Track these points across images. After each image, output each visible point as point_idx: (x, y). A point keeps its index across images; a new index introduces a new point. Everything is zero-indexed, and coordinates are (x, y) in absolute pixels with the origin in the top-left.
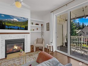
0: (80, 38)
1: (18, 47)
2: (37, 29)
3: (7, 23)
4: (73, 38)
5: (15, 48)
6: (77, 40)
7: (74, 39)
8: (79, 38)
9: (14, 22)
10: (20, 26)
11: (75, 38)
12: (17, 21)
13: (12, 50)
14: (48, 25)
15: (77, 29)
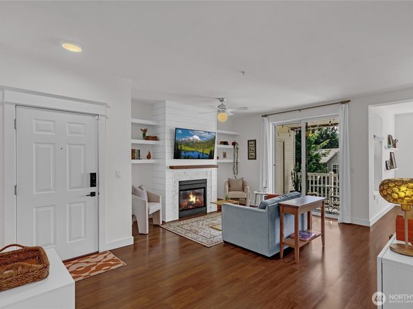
0: (328, 177)
1: (196, 199)
2: (225, 156)
3: (185, 146)
4: (310, 179)
5: (191, 200)
6: (320, 184)
7: (312, 181)
8: (324, 178)
9: (194, 144)
10: (201, 151)
11: (316, 177)
12: (199, 139)
13: (186, 204)
14: (252, 144)
15: (323, 148)
